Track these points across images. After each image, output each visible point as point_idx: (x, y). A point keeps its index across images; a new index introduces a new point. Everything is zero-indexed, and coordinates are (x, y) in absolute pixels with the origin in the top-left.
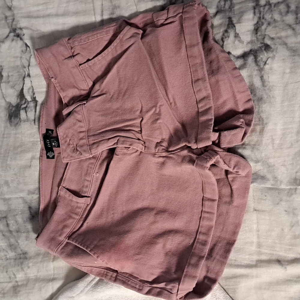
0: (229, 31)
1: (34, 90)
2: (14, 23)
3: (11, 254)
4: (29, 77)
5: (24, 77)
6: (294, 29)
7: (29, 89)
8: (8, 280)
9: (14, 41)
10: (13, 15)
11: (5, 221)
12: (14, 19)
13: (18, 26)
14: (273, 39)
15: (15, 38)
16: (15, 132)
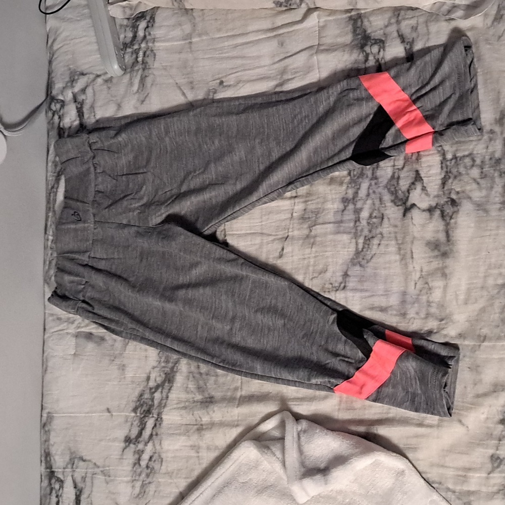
0: (416, 183)
3: (199, 397)
6: (478, 184)
8: (194, 423)
14: (458, 193)
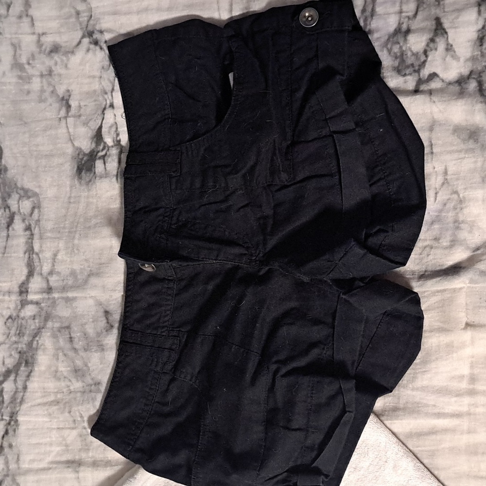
0: (437, 40)
1: (119, 130)
2: (91, 22)
3: (77, 385)
4: (111, 108)
5: (105, 109)
7: (111, 127)
8: (72, 425)
9: (90, 51)
10: (90, 10)
11: (67, 332)
12: (91, 16)
13: (98, 27)
15: (92, 46)
16: (86, 194)
